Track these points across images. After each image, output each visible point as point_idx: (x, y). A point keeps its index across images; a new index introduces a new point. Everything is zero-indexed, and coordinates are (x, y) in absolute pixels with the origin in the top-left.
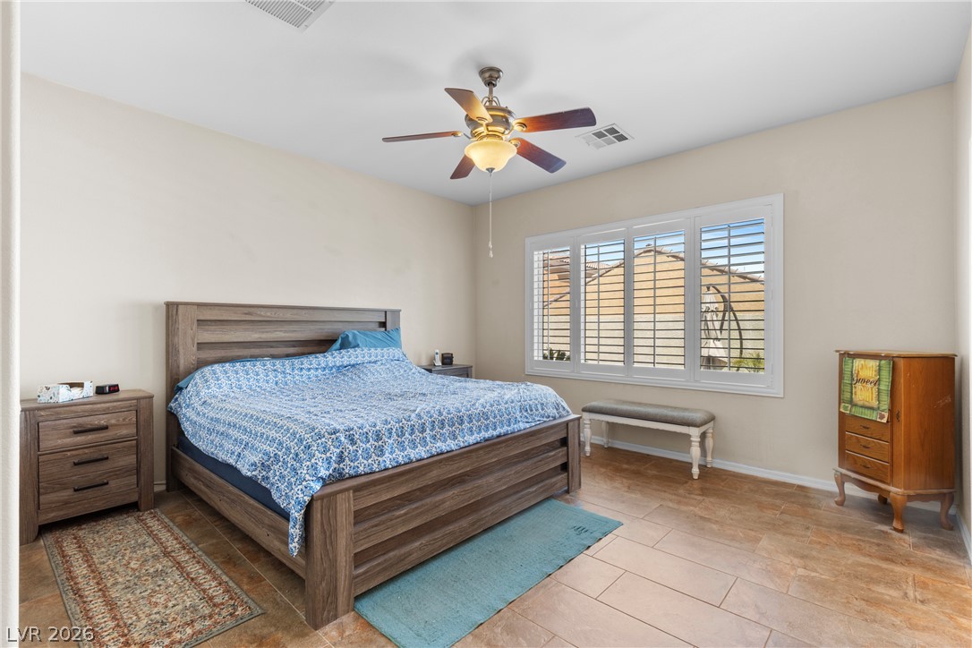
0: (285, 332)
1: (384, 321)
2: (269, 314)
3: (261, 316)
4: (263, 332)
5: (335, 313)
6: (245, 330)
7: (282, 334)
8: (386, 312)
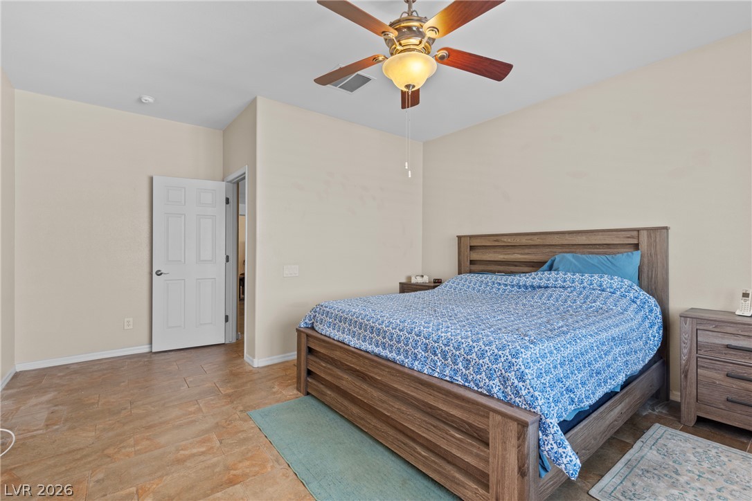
0: (522, 254)
1: (636, 242)
2: (509, 240)
3: (504, 242)
4: (506, 254)
5: (567, 237)
6: (495, 252)
7: (519, 256)
8: (638, 231)
